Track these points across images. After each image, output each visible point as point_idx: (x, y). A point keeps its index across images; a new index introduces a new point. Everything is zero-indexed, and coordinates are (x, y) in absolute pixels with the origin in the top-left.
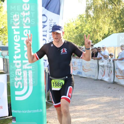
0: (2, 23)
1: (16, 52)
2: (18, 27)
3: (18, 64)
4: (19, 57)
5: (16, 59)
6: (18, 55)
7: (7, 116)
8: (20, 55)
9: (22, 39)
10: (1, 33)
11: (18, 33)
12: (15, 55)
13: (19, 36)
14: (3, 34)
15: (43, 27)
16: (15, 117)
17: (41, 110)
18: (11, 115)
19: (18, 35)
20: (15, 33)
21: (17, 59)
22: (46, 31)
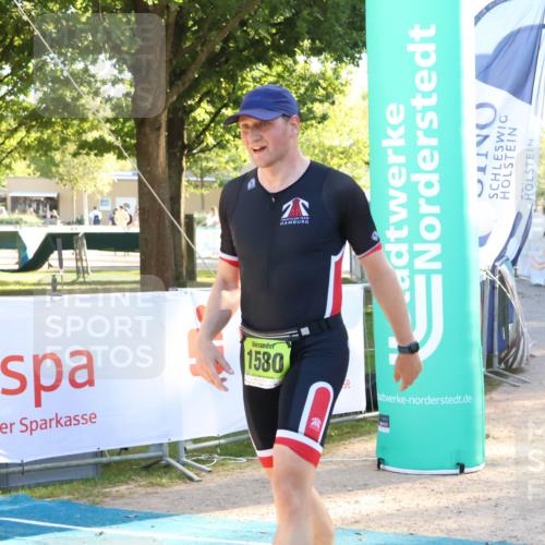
0: (347, 129)
1: (393, 219)
2: (401, 143)
3: (399, 255)
4: (404, 233)
5: (392, 240)
6: (398, 226)
7: (361, 412)
8: (406, 228)
9: (415, 177)
10: (345, 160)
11: (402, 159)
12: (392, 228)
13: (403, 170)
14: (349, 165)
15: (479, 144)
16: (387, 417)
17: (468, 398)
18: (376, 408)
19: (399, 165)
20: (392, 159)
21: (398, 241)
22: (486, 155)
